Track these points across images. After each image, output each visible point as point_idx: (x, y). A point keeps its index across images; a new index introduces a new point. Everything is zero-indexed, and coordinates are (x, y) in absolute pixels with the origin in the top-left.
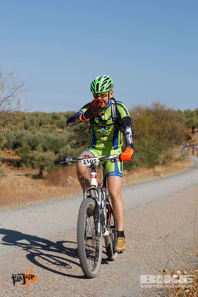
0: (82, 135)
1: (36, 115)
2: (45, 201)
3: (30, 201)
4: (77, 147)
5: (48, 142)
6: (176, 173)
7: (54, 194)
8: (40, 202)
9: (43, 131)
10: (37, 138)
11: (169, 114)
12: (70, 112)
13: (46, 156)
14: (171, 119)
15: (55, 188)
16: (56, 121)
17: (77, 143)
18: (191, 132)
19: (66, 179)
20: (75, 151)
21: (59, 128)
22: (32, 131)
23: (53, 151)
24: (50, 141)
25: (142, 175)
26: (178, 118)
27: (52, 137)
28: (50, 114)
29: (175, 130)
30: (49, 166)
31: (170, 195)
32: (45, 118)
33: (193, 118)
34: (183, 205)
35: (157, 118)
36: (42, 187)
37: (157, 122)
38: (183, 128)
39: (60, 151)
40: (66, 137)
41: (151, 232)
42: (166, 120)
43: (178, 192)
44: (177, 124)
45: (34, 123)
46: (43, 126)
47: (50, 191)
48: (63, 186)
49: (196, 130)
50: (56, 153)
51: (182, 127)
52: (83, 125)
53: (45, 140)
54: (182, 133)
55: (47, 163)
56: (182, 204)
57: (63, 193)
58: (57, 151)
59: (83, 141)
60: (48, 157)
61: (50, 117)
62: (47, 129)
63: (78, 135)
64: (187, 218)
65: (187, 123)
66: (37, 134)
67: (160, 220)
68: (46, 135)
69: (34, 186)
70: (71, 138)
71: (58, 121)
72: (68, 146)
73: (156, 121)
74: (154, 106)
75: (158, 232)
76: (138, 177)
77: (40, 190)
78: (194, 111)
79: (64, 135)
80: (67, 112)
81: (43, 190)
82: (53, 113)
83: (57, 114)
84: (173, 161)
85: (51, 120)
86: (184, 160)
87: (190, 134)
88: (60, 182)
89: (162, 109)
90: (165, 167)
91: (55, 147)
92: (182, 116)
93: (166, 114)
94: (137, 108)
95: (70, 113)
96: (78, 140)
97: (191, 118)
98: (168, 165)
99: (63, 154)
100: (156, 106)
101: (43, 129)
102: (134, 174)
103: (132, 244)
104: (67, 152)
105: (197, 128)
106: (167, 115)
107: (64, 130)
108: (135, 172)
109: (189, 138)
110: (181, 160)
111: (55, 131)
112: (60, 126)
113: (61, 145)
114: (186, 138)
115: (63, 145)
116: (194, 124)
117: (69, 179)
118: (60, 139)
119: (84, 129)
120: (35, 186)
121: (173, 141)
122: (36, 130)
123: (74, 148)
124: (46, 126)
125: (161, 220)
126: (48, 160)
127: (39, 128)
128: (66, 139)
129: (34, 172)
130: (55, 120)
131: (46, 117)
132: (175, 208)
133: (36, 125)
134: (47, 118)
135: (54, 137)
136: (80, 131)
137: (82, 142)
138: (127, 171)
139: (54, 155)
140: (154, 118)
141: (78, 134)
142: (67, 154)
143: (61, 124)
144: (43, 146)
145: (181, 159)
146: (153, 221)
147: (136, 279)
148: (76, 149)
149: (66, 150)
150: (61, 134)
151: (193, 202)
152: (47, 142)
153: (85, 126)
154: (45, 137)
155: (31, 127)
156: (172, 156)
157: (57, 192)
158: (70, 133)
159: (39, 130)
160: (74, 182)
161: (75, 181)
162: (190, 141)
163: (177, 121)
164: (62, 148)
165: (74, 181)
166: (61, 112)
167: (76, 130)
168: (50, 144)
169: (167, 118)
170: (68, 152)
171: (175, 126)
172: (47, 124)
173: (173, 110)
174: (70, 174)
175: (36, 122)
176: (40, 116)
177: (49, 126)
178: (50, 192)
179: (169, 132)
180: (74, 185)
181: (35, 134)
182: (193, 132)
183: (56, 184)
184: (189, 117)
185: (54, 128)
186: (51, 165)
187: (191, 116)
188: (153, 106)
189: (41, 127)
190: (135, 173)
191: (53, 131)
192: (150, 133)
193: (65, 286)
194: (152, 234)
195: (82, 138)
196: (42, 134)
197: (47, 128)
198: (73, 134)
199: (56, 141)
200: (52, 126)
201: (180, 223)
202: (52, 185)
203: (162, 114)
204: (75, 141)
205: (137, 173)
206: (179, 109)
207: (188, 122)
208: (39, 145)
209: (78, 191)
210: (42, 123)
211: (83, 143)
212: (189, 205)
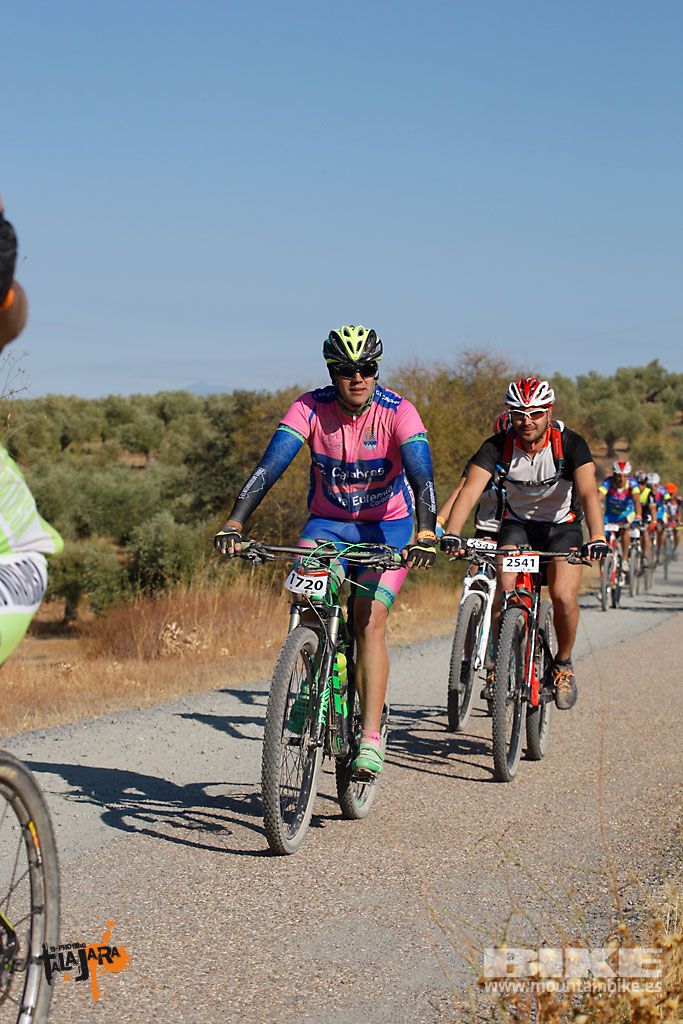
0: (215, 475)
1: (49, 407)
2: (83, 714)
3: (30, 714)
4: (195, 518)
5: (94, 502)
7: (116, 688)
8: (66, 719)
9: (73, 465)
10: (54, 491)
12: (169, 394)
13: (85, 555)
15: (119, 667)
16: (120, 429)
17: (198, 505)
18: (604, 453)
19: (156, 635)
20: (192, 534)
21: (132, 452)
22: (35, 466)
23: (113, 534)
24: (100, 500)
25: (429, 611)
27: (107, 486)
28: (96, 404)
30: (99, 590)
32: (82, 417)
33: (608, 402)
35: (478, 409)
36: (73, 665)
37: (478, 421)
39: (136, 536)
40: (156, 485)
41: (461, 816)
45: (43, 437)
46: (73, 445)
47: (100, 679)
48: (147, 658)
49: (619, 445)
50: (123, 541)
52: (216, 439)
53: (82, 497)
55: (90, 579)
57: (149, 683)
58: (125, 535)
59: (217, 498)
60: (94, 556)
61: (97, 416)
62: (90, 458)
63: (198, 478)
65: (589, 423)
66: (51, 478)
68: (84, 479)
69: (44, 661)
70: (173, 485)
71: (127, 426)
72: (167, 517)
73: (478, 416)
74: (467, 364)
75: (486, 812)
76: (414, 619)
77: (67, 674)
78: (610, 378)
79: (150, 476)
80: (157, 395)
81: (78, 677)
82: (110, 401)
83: (124, 401)
85: (102, 423)
87: (600, 462)
88: (135, 646)
89: (495, 375)
91: (120, 521)
92: (570, 397)
94: (408, 373)
95: (169, 398)
96: (201, 494)
97: (603, 405)
99: (150, 543)
100: (475, 365)
101: (74, 458)
102: (401, 610)
103: (394, 859)
104: (161, 537)
105: (623, 439)
107: (148, 459)
108: (406, 602)
111: (116, 464)
112: (136, 443)
113: (141, 513)
115: (147, 513)
116: (613, 425)
117: (170, 634)
118: (136, 493)
119: (218, 454)
120: (48, 661)
122: (47, 461)
123: (186, 523)
124: (86, 446)
126: (94, 567)
127: (61, 454)
128: (158, 489)
129: (47, 612)
130: (115, 425)
131: (84, 414)
133: (50, 444)
134: (88, 418)
135: (114, 485)
136: (205, 461)
137: (213, 500)
139: (115, 548)
140: (468, 409)
141: (199, 473)
142: (162, 544)
143: (137, 436)
144: (77, 519)
147: (406, 982)
148: (195, 526)
149: (158, 530)
150: (141, 474)
152: (90, 502)
153: (223, 445)
154: (83, 488)
155: (32, 450)
157: (126, 682)
158: (171, 469)
159: (59, 461)
160: (188, 645)
161: (189, 640)
164: (144, 525)
165: (186, 642)
166: (139, 396)
167: (192, 457)
168: (99, 511)
170: (164, 537)
172: (88, 440)
174: (171, 615)
175: (47, 435)
176: (63, 411)
177: (96, 445)
178: (101, 682)
180: (186, 655)
181: (46, 475)
182: (611, 455)
183: (123, 653)
184: (593, 401)
185: (112, 454)
186: (105, 587)
187: (601, 397)
188: (463, 366)
189: (67, 450)
190: (402, 606)
191: (110, 465)
192: (456, 461)
193: (154, 1016)
194: (464, 821)
195: (214, 484)
196: (71, 476)
197: (89, 452)
198: (182, 471)
199: (121, 501)
200: (105, 447)
201: (565, 778)
202: (107, 654)
203: (497, 391)
204: (188, 499)
205: (411, 607)
206: (557, 374)
207: (590, 418)
208: (62, 516)
209: (202, 674)
210: (71, 435)
211: (218, 502)
212: (596, 715)
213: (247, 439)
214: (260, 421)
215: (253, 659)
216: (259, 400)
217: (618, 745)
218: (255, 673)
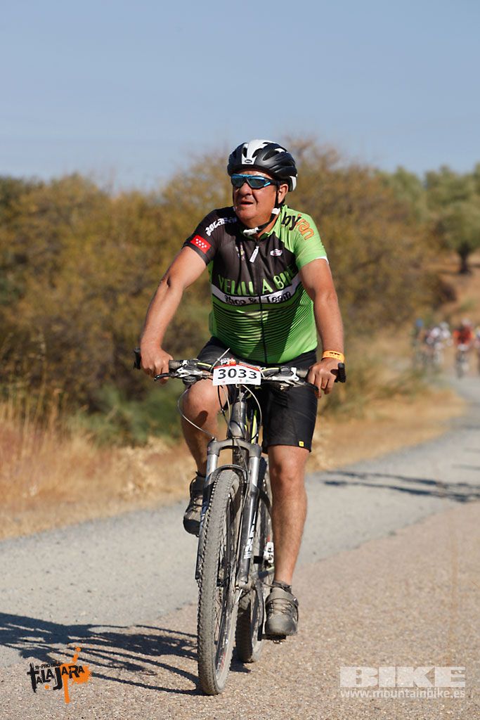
6: (383, 448)
11: (357, 186)
14: (363, 209)
18: (455, 268)
26: (397, 206)
29: (383, 261)
31: (357, 547)
33: (464, 206)
34: (412, 589)
38: (418, 249)
41: (268, 710)
42: (341, 216)
43: (393, 534)
44: (392, 233)
49: (474, 259)
51: (410, 247)
54: (412, 271)
56: (407, 584)
64: (428, 646)
65: (439, 229)
67: (309, 654)
75: (300, 706)
78: (467, 178)
84: (369, 396)
86: (425, 393)
87: (448, 279)
89: (323, 167)
90: (339, 421)
92: (416, 196)
93: (340, 188)
97: (457, 208)
98: (350, 414)
106: (347, 195)
109: (444, 295)
110: (406, 393)
114: (429, 296)
116: (468, 233)
121: (375, 307)
125: (314, 653)
132: (377, 602)
138: (170, 440)
145: (409, 385)
146: (276, 662)
151: (459, 576)
156: (367, 375)
162: (449, 308)
163: (392, 220)
169: (345, 207)
171: (381, 243)
173: (376, 171)
179: (355, 267)
182: (464, 270)
184: (445, 203)
187: (455, 199)
203: (326, 187)
206: (400, 168)
207: (440, 224)
212: (438, 590)
213: (13, 237)
214: (31, 215)
215: (13, 509)
216: (29, 189)
217: (465, 629)
218: (15, 526)
